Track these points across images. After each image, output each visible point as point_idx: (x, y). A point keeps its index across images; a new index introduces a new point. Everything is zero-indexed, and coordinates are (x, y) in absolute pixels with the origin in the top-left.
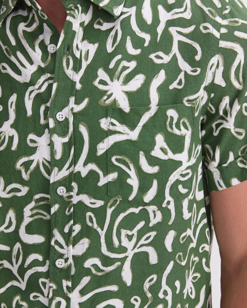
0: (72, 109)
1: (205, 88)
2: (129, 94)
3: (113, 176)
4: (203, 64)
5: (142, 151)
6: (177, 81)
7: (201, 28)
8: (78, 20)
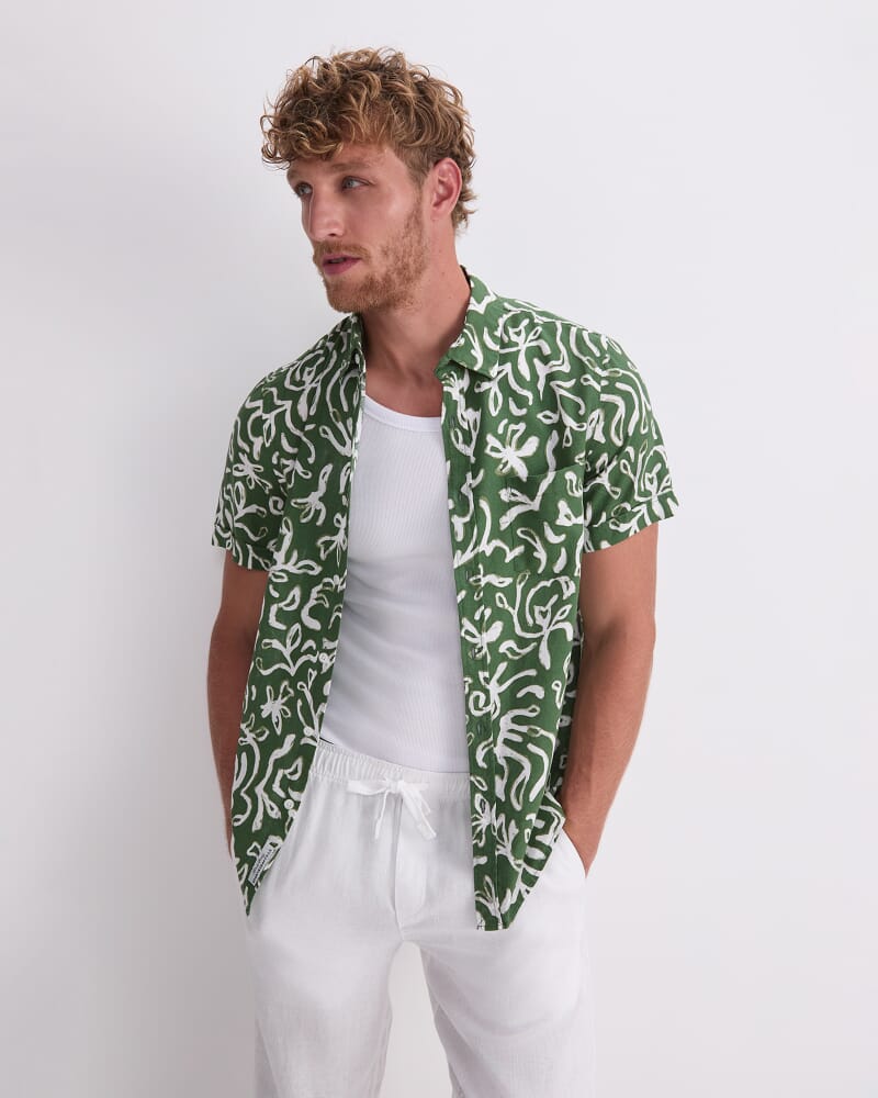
0: (470, 485)
5: (546, 521)
6: (565, 438)
7: (582, 381)
8: (456, 387)
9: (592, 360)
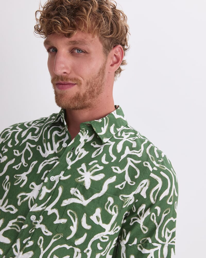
1: (134, 195)
2: (92, 181)
3: (64, 221)
4: (138, 181)
5: (86, 213)
6: (121, 185)
7: (144, 163)
8: (84, 137)
9: (153, 158)
